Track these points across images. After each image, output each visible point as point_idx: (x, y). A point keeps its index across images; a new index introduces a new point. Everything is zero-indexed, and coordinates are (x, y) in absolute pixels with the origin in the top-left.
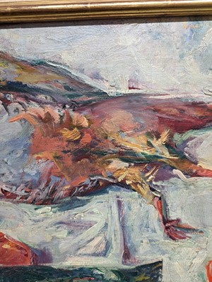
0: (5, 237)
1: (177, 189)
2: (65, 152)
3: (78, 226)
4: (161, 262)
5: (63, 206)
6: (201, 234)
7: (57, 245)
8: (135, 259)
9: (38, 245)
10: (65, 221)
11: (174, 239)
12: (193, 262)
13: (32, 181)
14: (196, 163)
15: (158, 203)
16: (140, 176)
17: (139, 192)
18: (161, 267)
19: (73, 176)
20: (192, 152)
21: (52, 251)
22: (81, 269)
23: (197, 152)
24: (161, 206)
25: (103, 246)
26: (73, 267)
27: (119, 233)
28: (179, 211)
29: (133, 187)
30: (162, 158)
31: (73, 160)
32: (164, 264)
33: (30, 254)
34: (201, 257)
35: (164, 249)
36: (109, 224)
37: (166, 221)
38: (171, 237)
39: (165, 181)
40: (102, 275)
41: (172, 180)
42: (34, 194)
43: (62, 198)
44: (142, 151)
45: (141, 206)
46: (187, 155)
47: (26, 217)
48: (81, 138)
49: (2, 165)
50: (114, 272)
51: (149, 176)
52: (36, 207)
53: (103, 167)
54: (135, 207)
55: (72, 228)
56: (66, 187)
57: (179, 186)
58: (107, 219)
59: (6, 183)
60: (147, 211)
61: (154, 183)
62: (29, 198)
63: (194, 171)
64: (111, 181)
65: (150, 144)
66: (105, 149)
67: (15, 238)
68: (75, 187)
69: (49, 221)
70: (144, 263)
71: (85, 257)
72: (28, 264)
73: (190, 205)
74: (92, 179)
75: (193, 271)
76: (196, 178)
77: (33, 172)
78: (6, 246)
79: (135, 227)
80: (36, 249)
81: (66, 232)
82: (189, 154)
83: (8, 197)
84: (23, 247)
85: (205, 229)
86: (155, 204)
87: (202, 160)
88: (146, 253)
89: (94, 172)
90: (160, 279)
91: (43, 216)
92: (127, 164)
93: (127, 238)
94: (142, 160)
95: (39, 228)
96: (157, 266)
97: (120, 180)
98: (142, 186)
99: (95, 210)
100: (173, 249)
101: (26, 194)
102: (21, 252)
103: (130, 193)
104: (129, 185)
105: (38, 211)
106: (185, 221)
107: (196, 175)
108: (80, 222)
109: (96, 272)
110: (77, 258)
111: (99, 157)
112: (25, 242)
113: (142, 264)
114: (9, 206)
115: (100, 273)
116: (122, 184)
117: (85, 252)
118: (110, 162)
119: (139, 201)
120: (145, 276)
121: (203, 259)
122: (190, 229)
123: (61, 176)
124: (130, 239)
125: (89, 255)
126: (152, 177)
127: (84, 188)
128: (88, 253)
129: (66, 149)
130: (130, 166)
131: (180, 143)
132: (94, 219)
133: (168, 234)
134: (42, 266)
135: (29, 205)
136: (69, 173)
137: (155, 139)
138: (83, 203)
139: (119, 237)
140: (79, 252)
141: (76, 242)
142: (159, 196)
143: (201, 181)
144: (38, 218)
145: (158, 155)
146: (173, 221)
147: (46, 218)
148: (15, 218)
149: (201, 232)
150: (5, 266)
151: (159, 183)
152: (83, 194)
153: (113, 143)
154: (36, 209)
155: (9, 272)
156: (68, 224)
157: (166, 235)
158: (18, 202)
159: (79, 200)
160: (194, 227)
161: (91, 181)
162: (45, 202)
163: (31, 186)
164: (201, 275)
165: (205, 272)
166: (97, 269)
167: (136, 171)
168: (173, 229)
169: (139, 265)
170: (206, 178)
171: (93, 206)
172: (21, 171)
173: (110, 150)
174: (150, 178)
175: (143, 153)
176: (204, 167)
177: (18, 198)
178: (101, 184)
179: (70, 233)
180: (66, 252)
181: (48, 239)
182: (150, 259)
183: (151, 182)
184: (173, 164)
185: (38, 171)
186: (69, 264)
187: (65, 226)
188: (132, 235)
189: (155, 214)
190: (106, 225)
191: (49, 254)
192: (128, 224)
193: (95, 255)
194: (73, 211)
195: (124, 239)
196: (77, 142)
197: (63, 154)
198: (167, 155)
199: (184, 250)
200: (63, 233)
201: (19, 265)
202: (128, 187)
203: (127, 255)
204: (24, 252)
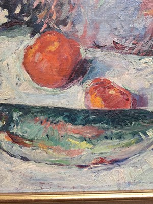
0: (112, 84)
9: (138, 91)
13: (139, 35)
21: (149, 96)
33: (130, 99)
42: (139, 46)
47: (131, 67)
49: (116, 20)
52: (139, 57)
59: (118, 36)
62: (136, 50)
67: (120, 85)
69: (149, 70)
72: (128, 107)
77: (141, 27)
78: (112, 92)
80: (136, 95)
83: (118, 49)
84: (125, 93)
91: (144, 65)
95: (140, 76)
101: (133, 46)
102: (123, 98)
105: (141, 61)
112: (128, 88)
114: (118, 56)
134: (139, 109)
135: (135, 56)
144: (141, 67)
147: (147, 67)
148: (122, 67)
150: (109, 109)
154: (139, 60)
155: (112, 115)
158: (126, 53)
162: (147, 54)
163: (138, 39)
172: (131, 26)
177: (126, 49)
181: (147, 85)
185: (144, 25)
191: (146, 99)
201: (121, 108)
204: (125, 97)
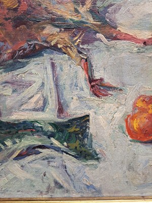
1: (100, 51)
2: (6, 19)
3: (20, 85)
4: (88, 116)
5: (7, 67)
6: (121, 92)
7: (4, 102)
8: (67, 114)
10: (10, 81)
11: (98, 96)
12: (115, 116)
14: (115, 28)
15: (84, 64)
16: (69, 40)
17: (69, 55)
18: (88, 120)
19: (14, 40)
20: (112, 17)
22: (25, 122)
23: (116, 17)
24: (87, 67)
25: (41, 102)
26: (18, 121)
27: (54, 91)
28: (102, 72)
29: (64, 50)
30: (87, 23)
31: (13, 27)
32: (91, 118)
34: (121, 112)
35: (91, 105)
36: (45, 83)
37: (91, 80)
38: (96, 95)
39: (90, 45)
40: (41, 127)
41: (96, 43)
43: (6, 61)
44: (70, 17)
45: (71, 67)
46: (108, 20)
48: (19, 6)
50: (51, 124)
51: (77, 40)
53: (39, 33)
54: (66, 68)
55: (16, 87)
56: (9, 51)
57: (102, 49)
58: (43, 79)
60: (76, 72)
61: (81, 46)
63: (114, 35)
64: (45, 45)
65: (76, 11)
66: (39, 16)
68: (15, 51)
70: (74, 117)
71: (27, 112)
73: (111, 65)
74: (30, 43)
75: (114, 124)
76: (116, 41)
79: (67, 86)
81: (11, 90)
82: (110, 20)
85: (124, 88)
86: (83, 65)
87: (121, 24)
88: (76, 108)
89: (31, 37)
90: (88, 131)
92: (58, 30)
93: (61, 96)
94: (70, 25)
96: (85, 119)
97: (52, 44)
98: (71, 49)
99: (33, 71)
100: (98, 105)
103: (61, 56)
104: (60, 48)
106: (108, 80)
107: (115, 38)
108: (21, 81)
109: (36, 124)
110: (21, 113)
111: (34, 24)
113: (73, 118)
115: (40, 125)
116: (55, 48)
117: (27, 108)
118: (43, 28)
119: (69, 62)
120: (76, 128)
121: (123, 113)
122: (111, 87)
123: (4, 41)
124: (63, 96)
125: (30, 110)
126: (79, 40)
127: (23, 52)
128: (30, 108)
129: (7, 16)
130: (60, 31)
131: (102, 9)
132: (33, 79)
133: (93, 91)
136: (11, 38)
137: (81, 6)
138: (23, 65)
139: (54, 94)
140: (22, 108)
141: (20, 99)
142: (85, 58)
143: (120, 44)
145: (84, 20)
146: (97, 80)
149: (121, 90)
151: (85, 47)
152: (23, 57)
153: (46, 11)
156: (12, 83)
157: (92, 93)
159: (20, 62)
160: (114, 85)
161: (29, 45)
164: (121, 127)
165: (124, 124)
166: (37, 122)
167: (66, 36)
168: (98, 88)
169: (71, 118)
170: (125, 41)
171: (32, 67)
173: (43, 17)
174: (77, 41)
175: (71, 20)
176: (122, 31)
178: (37, 47)
179: (14, 91)
180: (12, 108)
182: (80, 113)
183: (78, 45)
184: (97, 29)
186: (14, 118)
187: (10, 85)
188: (64, 93)
189: (82, 74)
190: (43, 83)
192: (61, 83)
193: (35, 110)
194: (16, 73)
195: (58, 96)
196: (15, 10)
197: (5, 22)
198: (91, 20)
199: (107, 106)
200: (8, 91)
202: (60, 50)
203: (61, 110)
